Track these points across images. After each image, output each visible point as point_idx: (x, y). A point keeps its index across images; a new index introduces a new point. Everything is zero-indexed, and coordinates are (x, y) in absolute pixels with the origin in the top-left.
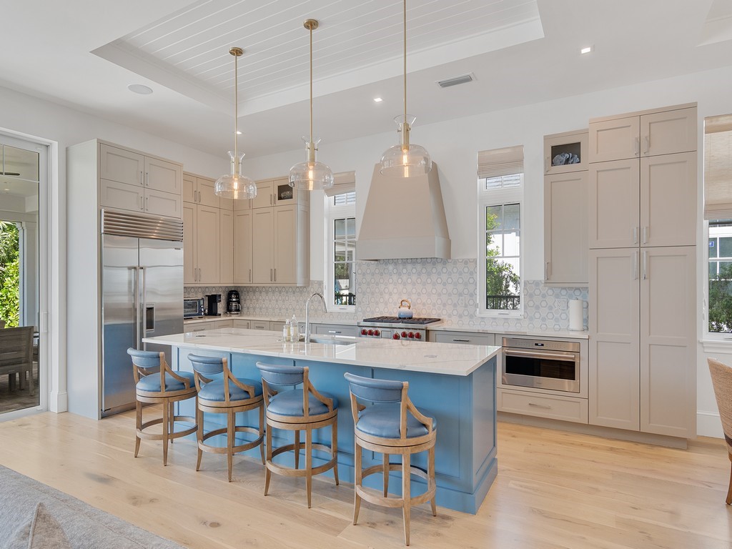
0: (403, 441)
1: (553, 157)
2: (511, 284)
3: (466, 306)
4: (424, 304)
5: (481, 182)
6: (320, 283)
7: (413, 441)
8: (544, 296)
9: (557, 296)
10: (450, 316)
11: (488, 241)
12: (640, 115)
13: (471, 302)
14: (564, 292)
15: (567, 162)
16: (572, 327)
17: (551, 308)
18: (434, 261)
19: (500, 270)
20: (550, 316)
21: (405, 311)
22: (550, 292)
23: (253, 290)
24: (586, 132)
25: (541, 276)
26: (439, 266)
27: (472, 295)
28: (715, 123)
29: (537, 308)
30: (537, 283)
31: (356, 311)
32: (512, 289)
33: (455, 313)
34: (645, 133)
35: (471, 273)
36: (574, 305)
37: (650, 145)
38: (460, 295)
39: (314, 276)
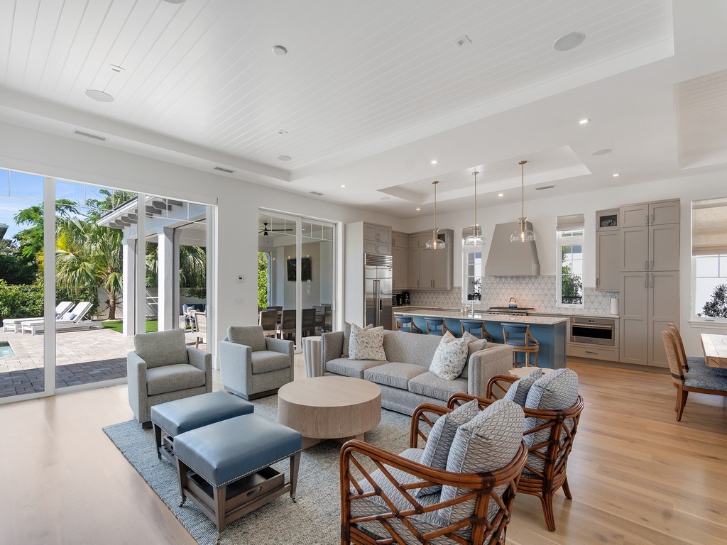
0: (527, 347)
1: (601, 222)
2: (579, 289)
3: (549, 301)
4: (524, 300)
5: (559, 233)
6: (460, 288)
7: (531, 348)
8: (596, 296)
9: (604, 296)
10: (539, 307)
11: (563, 258)
12: (649, 204)
13: (553, 299)
14: (608, 294)
15: (609, 225)
16: (612, 313)
17: (600, 303)
18: (530, 277)
19: (572, 280)
20: (600, 307)
21: (513, 303)
22: (600, 294)
23: (418, 292)
24: (618, 210)
25: (594, 285)
26: (533, 280)
27: (553, 295)
28: (698, 204)
29: (592, 303)
30: (592, 289)
31: (482, 304)
32: (580, 293)
33: (543, 305)
34: (651, 213)
35: (553, 284)
36: (613, 301)
37: (654, 219)
38: (546, 295)
39: (456, 285)
